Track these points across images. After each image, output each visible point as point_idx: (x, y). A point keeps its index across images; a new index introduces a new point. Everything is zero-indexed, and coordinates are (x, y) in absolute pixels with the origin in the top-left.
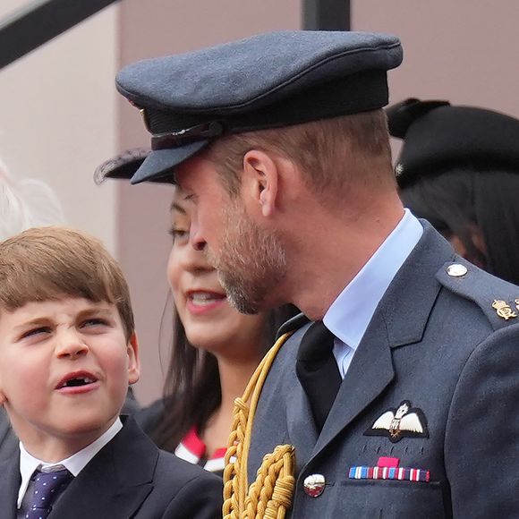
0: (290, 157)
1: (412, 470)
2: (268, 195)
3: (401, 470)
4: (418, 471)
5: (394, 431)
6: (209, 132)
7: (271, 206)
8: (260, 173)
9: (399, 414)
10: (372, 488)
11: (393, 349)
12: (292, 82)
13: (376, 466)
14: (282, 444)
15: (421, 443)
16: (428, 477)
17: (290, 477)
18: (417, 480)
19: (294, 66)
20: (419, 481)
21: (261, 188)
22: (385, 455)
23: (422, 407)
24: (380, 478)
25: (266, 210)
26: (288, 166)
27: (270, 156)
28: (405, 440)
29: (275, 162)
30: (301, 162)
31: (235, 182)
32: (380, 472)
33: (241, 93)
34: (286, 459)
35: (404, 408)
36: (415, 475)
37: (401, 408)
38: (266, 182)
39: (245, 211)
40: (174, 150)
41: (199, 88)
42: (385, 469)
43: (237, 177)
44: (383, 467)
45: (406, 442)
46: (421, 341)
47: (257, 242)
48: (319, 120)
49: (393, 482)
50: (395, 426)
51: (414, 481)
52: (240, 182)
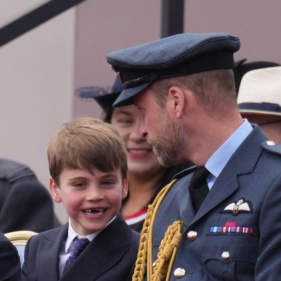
0: (190, 89)
1: (244, 228)
2: (179, 107)
3: (238, 228)
4: (247, 228)
5: (235, 211)
6: (151, 79)
7: (181, 113)
8: (176, 97)
9: (238, 203)
10: (222, 237)
11: (238, 176)
12: (190, 53)
13: (225, 226)
14: (177, 221)
15: (248, 216)
16: (252, 231)
17: (180, 234)
18: (247, 232)
19: (191, 46)
20: (248, 233)
21: (176, 104)
22: (230, 221)
23: (250, 200)
24: (227, 231)
25: (178, 114)
26: (189, 93)
27: (181, 90)
28: (240, 214)
29: (183, 92)
30: (195, 91)
31: (164, 101)
32: (227, 229)
33: (166, 58)
34: (179, 227)
35: (242, 201)
36: (246, 230)
37: (240, 201)
38: (179, 102)
39: (168, 115)
40: (134, 89)
41: (146, 57)
42: (230, 228)
43: (164, 99)
44: (228, 227)
45: (241, 215)
46: (253, 172)
47: (174, 129)
48: (203, 71)
49: (234, 233)
50: (236, 208)
51: (245, 233)
52: (166, 101)
